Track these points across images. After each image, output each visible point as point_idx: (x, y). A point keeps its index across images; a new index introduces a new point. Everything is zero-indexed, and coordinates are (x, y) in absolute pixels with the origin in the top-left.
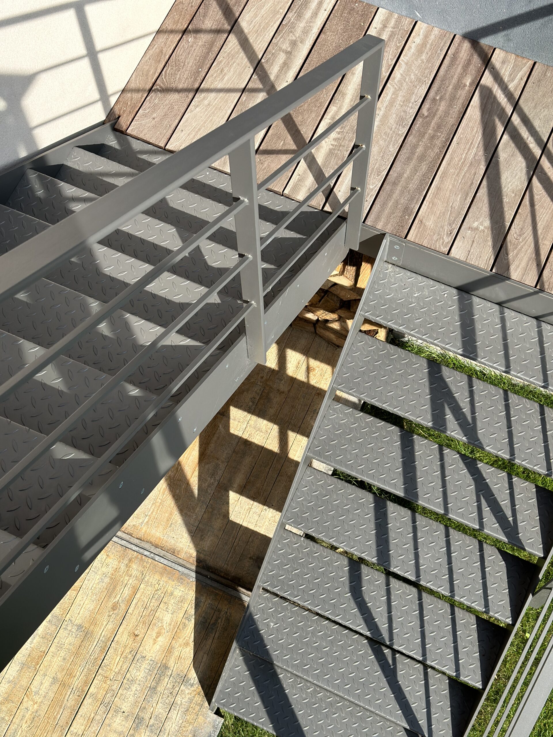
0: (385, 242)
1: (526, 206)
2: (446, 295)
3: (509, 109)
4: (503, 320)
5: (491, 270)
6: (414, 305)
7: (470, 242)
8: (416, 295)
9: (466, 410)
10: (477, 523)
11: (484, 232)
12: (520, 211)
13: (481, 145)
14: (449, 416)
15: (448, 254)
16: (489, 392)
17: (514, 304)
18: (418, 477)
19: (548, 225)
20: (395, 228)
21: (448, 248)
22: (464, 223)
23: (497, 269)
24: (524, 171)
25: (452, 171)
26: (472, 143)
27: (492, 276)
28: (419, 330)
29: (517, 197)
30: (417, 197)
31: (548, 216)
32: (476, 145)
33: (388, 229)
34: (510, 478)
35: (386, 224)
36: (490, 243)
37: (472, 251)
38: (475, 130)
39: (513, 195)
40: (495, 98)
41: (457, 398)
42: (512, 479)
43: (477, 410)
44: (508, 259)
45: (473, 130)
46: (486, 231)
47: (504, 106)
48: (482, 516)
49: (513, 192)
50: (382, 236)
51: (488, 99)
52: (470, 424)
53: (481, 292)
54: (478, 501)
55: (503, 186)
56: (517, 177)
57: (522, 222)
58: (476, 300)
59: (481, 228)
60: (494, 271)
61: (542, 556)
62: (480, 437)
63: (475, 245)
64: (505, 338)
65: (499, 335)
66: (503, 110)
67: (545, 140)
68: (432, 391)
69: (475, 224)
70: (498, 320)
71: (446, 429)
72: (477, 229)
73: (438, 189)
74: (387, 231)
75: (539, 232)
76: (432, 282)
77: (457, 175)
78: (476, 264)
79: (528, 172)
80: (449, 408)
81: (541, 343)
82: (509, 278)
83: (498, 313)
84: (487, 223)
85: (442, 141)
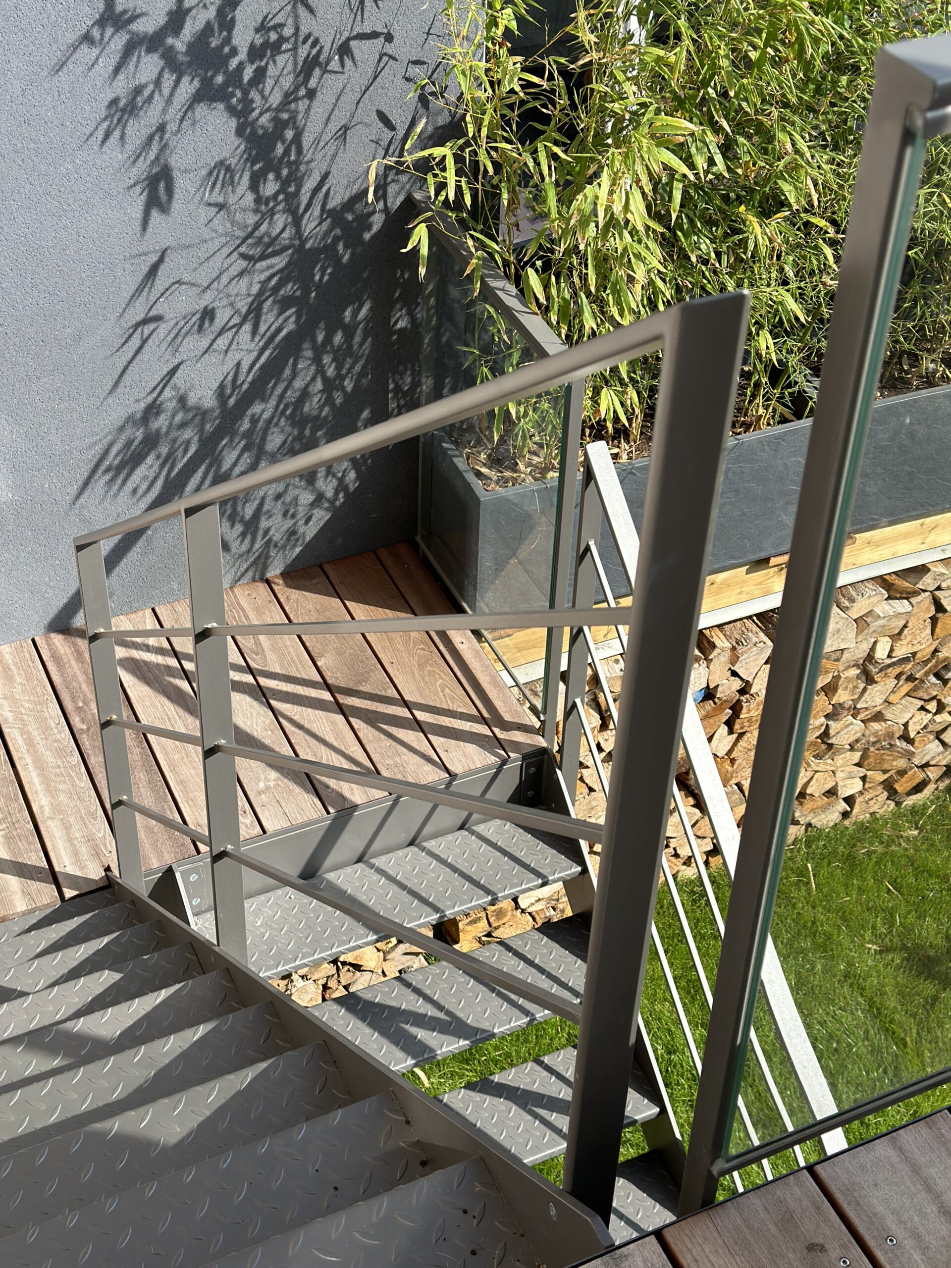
1: (294, 732)
2: (292, 897)
3: (173, 662)
4: (381, 872)
5: (328, 813)
6: (267, 935)
7: (276, 804)
8: (259, 923)
9: (431, 1011)
11: (278, 785)
12: (293, 741)
13: (181, 712)
15: (264, 832)
17: (376, 846)
19: (337, 734)
20: (175, 852)
21: (259, 827)
22: (249, 793)
23: (333, 807)
25: (176, 757)
26: (169, 719)
27: (335, 819)
29: (276, 732)
30: (166, 807)
31: (326, 725)
32: (177, 718)
33: (169, 859)
35: (160, 856)
36: (297, 790)
37: (287, 811)
38: (159, 705)
39: (270, 733)
40: (145, 662)
41: (407, 1008)
42: (543, 1062)
43: (442, 1002)
44: (333, 790)
45: (156, 707)
46: (280, 783)
47: (164, 663)
48: (557, 1128)
49: (267, 730)
50: (169, 873)
51: (139, 669)
52: (451, 1023)
53: (328, 863)
54: (536, 1116)
55: (248, 731)
56: (254, 715)
57: (307, 750)
58: (331, 876)
59: (272, 784)
60: (331, 810)
61: (658, 1109)
62: (475, 1025)
63: (283, 804)
64: (403, 887)
65: (393, 889)
68: (373, 1025)
69: (262, 785)
70: (375, 877)
71: (432, 1050)
72: (268, 788)
74: (169, 862)
75: (335, 744)
76: (263, 897)
78: (306, 819)
79: (262, 703)
80: (411, 1025)
81: (444, 862)
82: (355, 807)
83: (368, 870)
84: (273, 775)
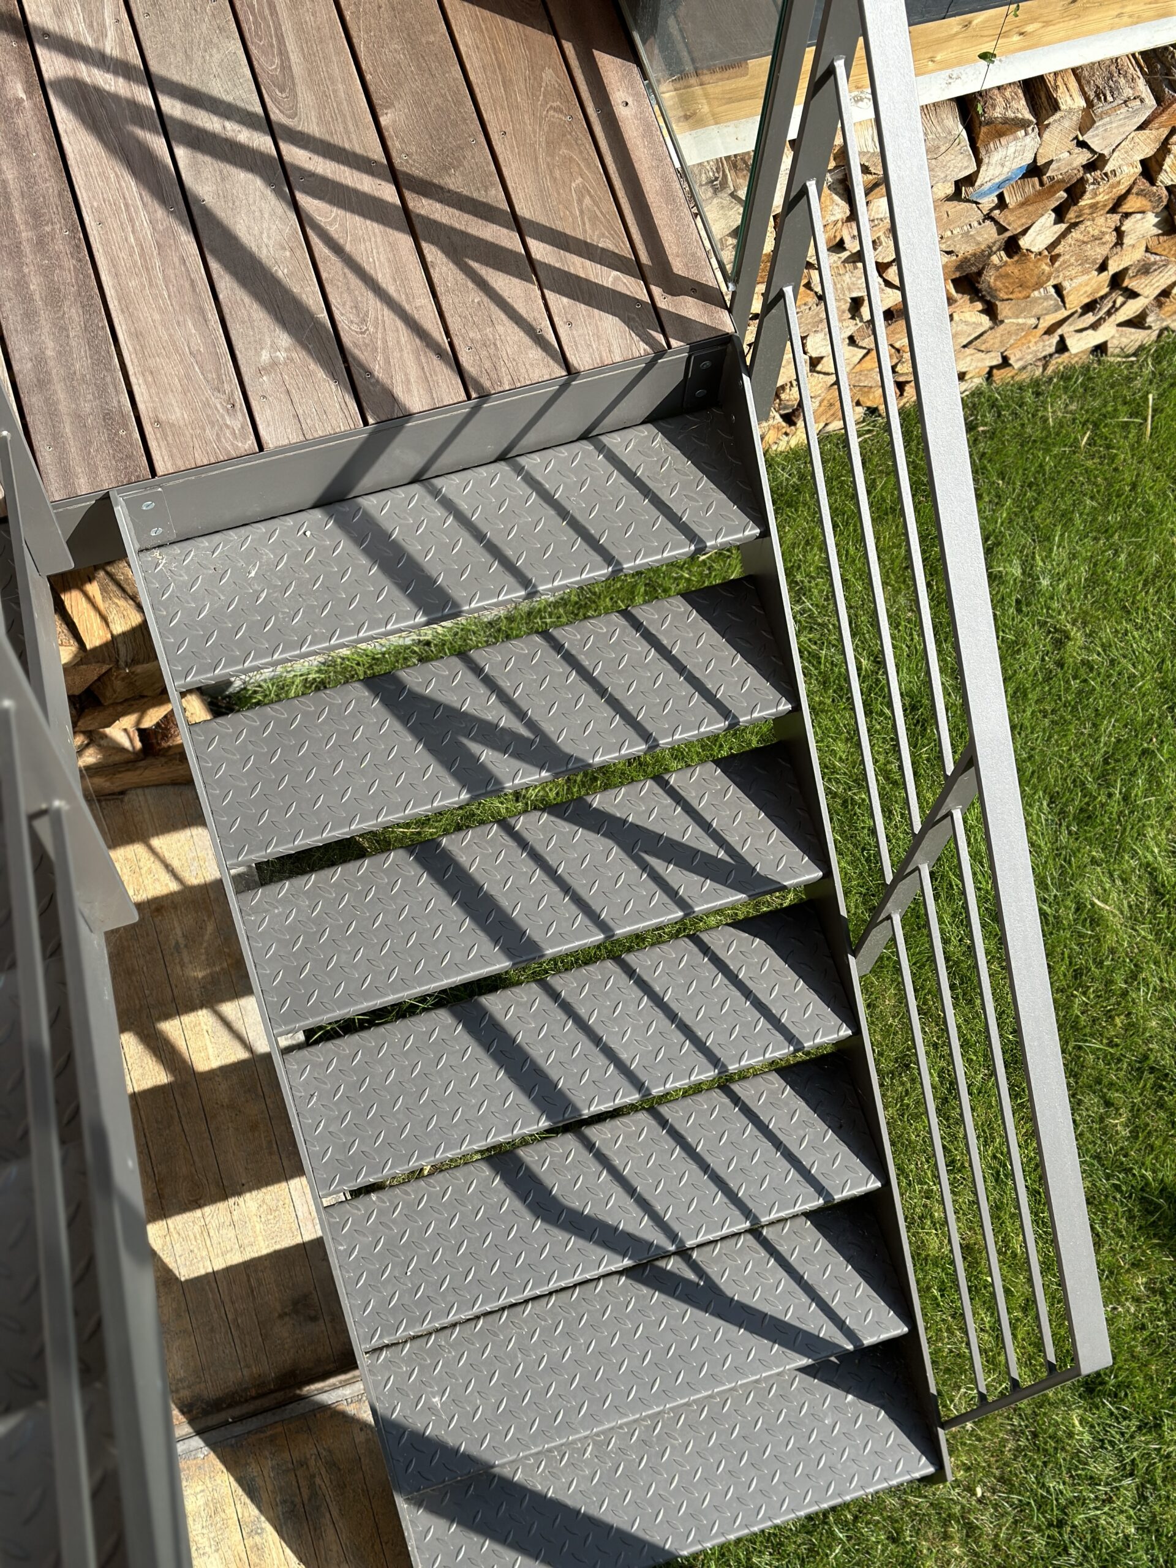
0: (121, 512)
1: (327, 259)
2: (308, 533)
3: (144, 96)
4: (448, 505)
5: (366, 423)
6: (263, 595)
7: (284, 397)
8: (253, 574)
9: (506, 720)
10: (675, 907)
11: (292, 360)
12: (324, 275)
13: (147, 198)
14: (486, 755)
15: (261, 448)
16: (519, 657)
17: (446, 460)
18: (509, 911)
19: (397, 269)
20: (117, 469)
21: (252, 437)
22: (243, 369)
23: (374, 413)
24: (268, 192)
25: (133, 283)
26: (126, 205)
27: (372, 434)
28: (315, 635)
29: (298, 253)
30: (108, 379)
31: (381, 249)
32: (139, 203)
33: (106, 481)
34: (664, 784)
35: (93, 472)
36: (321, 374)
37: (300, 412)
38: (112, 176)
39: (288, 254)
40: (98, 90)
41: (472, 711)
42: (667, 782)
43: (524, 705)
44: (377, 381)
45: (108, 178)
46: (295, 355)
47: (129, 95)
48: (672, 889)
49: (284, 248)
50: (104, 504)
51: (85, 99)
52: (533, 742)
53: (368, 481)
54: (644, 867)
55: (255, 249)
56: (266, 215)
57: (345, 295)
58: (369, 503)
59: (281, 355)
60: (371, 421)
61: (821, 874)
62: (568, 749)
63: (296, 399)
64: (479, 536)
65: (464, 539)
66: (134, 105)
67: (259, 110)
68: (419, 732)
69: (265, 356)
70: (439, 512)
71: (498, 782)
72: (274, 363)
73: (137, 335)
74: (106, 486)
75: (391, 290)
76: (262, 528)
77: (151, 285)
78: (329, 430)
79: (278, 193)
80: (474, 739)
81: (547, 497)
82: (409, 416)
83: (429, 499)
84: (284, 339)
85: (64, 238)
